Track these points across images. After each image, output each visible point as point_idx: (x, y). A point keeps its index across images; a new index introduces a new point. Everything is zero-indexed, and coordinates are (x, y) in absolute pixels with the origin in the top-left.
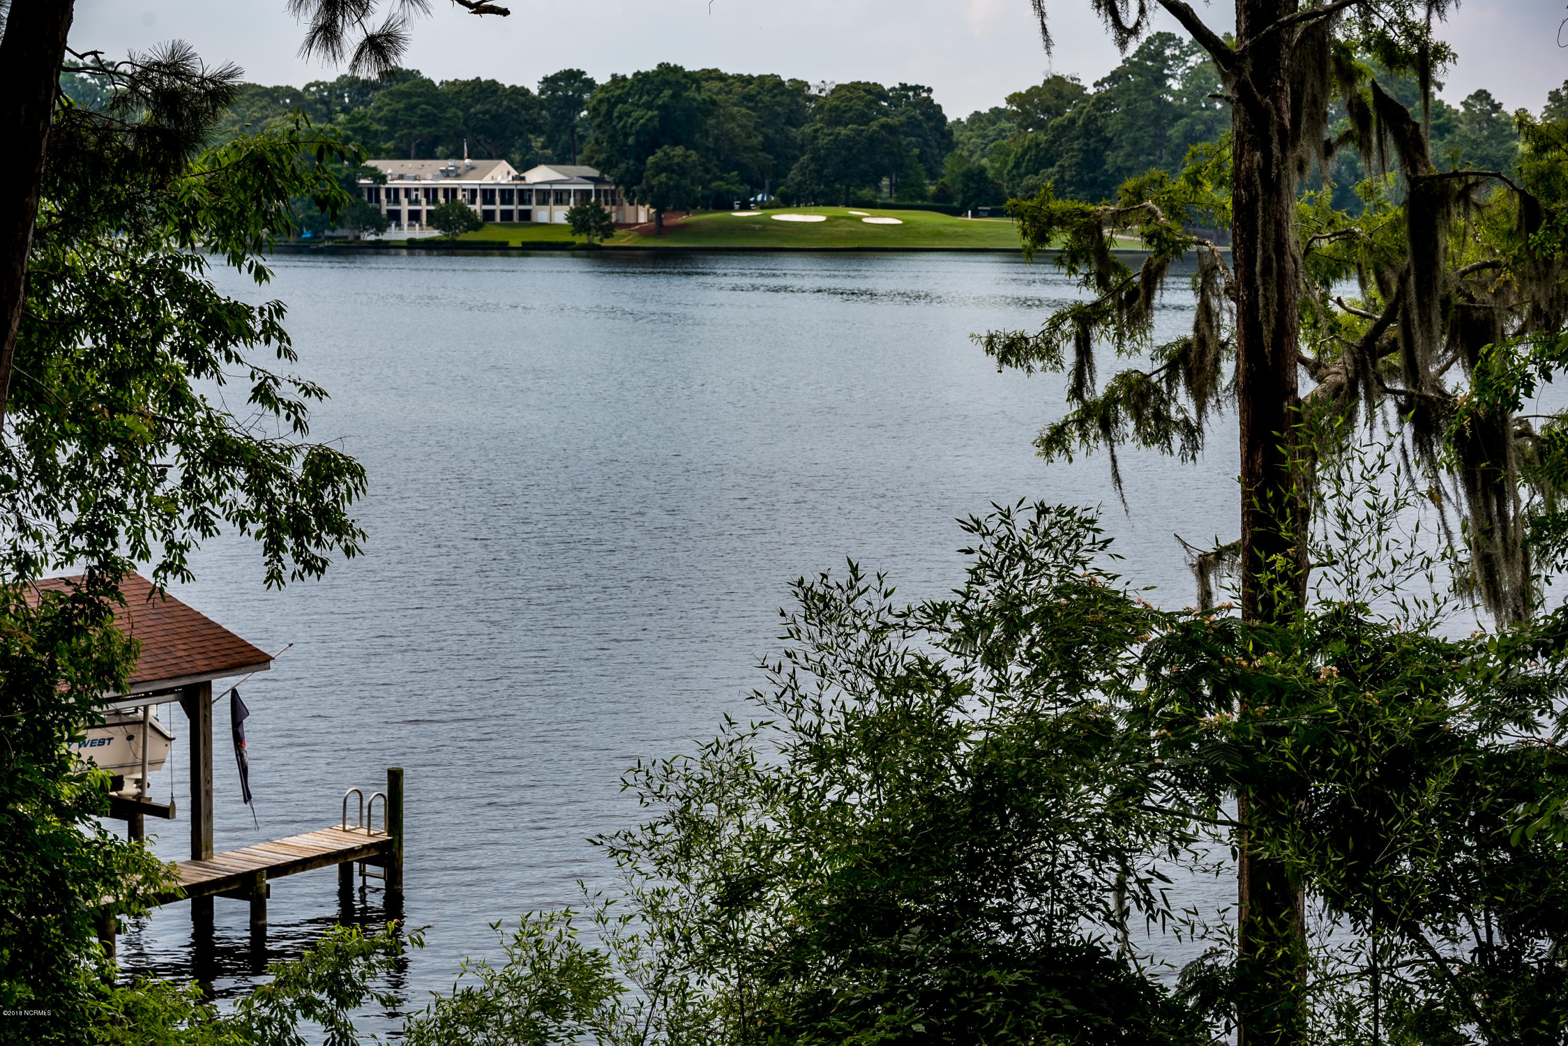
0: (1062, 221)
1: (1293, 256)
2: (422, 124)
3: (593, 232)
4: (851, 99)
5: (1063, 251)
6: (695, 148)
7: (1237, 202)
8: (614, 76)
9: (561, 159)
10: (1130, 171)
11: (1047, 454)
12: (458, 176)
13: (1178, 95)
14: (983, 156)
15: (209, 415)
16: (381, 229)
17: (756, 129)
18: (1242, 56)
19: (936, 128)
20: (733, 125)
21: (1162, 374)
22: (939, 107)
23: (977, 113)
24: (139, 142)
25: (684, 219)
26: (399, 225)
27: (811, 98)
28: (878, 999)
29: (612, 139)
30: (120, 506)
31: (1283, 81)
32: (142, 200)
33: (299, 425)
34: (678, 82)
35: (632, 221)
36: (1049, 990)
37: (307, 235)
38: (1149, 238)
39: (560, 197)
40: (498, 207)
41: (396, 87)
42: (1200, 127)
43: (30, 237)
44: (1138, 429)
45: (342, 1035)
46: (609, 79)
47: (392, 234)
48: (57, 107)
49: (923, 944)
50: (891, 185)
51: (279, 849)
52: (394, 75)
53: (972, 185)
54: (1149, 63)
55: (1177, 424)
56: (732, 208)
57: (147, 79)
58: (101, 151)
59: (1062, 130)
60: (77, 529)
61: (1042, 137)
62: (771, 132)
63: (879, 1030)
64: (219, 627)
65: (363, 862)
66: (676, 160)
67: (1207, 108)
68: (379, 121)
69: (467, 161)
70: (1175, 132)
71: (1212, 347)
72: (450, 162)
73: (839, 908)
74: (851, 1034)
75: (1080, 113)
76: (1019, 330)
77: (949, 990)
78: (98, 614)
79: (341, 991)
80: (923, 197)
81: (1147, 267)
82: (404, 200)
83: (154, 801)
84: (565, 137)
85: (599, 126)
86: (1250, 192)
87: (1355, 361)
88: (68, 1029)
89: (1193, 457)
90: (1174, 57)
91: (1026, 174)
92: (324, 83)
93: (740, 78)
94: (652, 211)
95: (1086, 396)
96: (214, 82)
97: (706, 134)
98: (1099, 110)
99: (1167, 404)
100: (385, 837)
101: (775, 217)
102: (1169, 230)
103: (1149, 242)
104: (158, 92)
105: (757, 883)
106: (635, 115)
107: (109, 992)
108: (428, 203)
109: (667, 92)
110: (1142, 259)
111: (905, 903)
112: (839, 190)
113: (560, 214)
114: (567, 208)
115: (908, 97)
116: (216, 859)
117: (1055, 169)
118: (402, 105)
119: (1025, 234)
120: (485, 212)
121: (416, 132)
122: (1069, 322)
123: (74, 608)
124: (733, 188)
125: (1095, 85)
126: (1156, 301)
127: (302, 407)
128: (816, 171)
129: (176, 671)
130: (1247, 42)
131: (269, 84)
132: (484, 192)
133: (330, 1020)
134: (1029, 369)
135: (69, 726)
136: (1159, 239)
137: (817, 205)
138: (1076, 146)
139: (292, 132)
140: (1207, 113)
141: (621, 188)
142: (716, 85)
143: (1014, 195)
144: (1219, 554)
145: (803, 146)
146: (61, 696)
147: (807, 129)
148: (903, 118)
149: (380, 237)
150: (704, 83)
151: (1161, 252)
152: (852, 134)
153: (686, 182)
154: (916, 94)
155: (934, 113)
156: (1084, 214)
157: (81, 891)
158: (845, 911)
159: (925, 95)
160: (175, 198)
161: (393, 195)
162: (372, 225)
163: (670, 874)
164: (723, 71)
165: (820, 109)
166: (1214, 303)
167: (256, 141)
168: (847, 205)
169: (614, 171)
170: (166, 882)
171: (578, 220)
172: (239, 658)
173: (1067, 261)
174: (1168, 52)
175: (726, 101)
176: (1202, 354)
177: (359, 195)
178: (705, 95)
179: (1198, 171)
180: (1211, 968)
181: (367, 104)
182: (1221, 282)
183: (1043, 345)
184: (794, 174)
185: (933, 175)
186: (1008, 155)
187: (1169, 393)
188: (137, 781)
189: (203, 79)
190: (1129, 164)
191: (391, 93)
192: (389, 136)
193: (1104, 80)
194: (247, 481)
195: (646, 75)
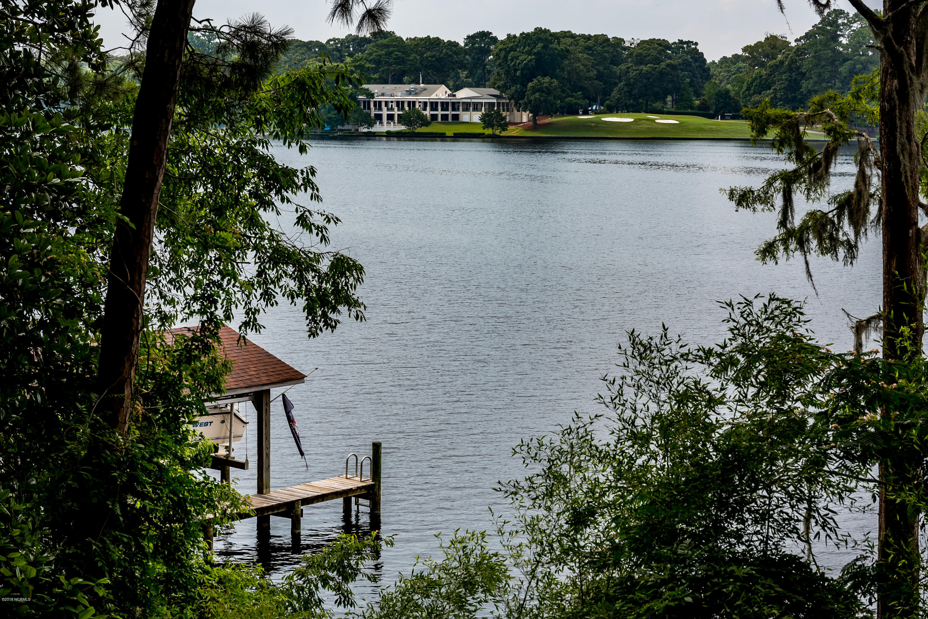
0: (775, 121)
1: (916, 143)
2: (396, 63)
3: (496, 127)
4: (649, 49)
5: (774, 140)
6: (556, 78)
7: (882, 110)
8: (509, 35)
9: (477, 84)
10: (816, 92)
11: (763, 259)
12: (416, 94)
13: (845, 47)
14: (728, 83)
15: (271, 233)
16: (371, 125)
17: (592, 66)
18: (887, 22)
19: (700, 67)
20: (579, 64)
21: (835, 212)
22: (702, 53)
23: (725, 58)
24: (233, 72)
25: (549, 120)
26: (381, 123)
27: (625, 49)
28: (664, 582)
29: (507, 72)
30: (220, 286)
31: (912, 38)
32: (234, 106)
33: (324, 239)
34: (546, 39)
35: (519, 121)
36: (766, 579)
37: (327, 128)
38: (829, 132)
39: (476, 107)
40: (440, 112)
41: (380, 41)
42: (859, 66)
43: (170, 127)
44: (819, 245)
45: (345, 597)
46: (506, 37)
47: (377, 128)
48: (186, 52)
49: (691, 550)
50: (673, 100)
51: (308, 488)
52: (380, 34)
53: (721, 100)
54: (828, 28)
55: (842, 243)
56: (578, 114)
57: (238, 36)
58: (211, 77)
59: (776, 67)
60: (195, 298)
61: (764, 72)
62: (601, 68)
63: (665, 600)
64: (275, 358)
65: (357, 497)
66: (545, 85)
67: (863, 55)
68: (370, 62)
69: (422, 85)
70: (844, 69)
71: (866, 197)
72: (412, 86)
73: (641, 528)
74: (648, 602)
75: (787, 57)
76: (749, 186)
77: (707, 578)
78: (207, 348)
79: (344, 572)
80: (692, 108)
81: (827, 149)
82: (384, 108)
83: (236, 459)
84: (479, 71)
85: (500, 65)
86: (890, 104)
88: (186, 589)
89: (851, 263)
90: (844, 24)
91: (754, 94)
92: (338, 39)
93: (583, 36)
94: (530, 115)
95: (789, 226)
96: (277, 37)
97: (563, 69)
98: (798, 56)
99: (837, 230)
100: (370, 482)
101: (603, 119)
102: (841, 126)
103: (829, 134)
104: (244, 42)
105: (591, 512)
106: (521, 58)
107: (210, 569)
108: (398, 110)
109: (540, 45)
110: (823, 145)
111: (680, 526)
112: (641, 103)
113: (476, 117)
114: (480, 113)
115: (683, 48)
116: (272, 494)
117: (771, 91)
118: (383, 52)
119: (753, 129)
120: (432, 115)
121: (392, 68)
122: (779, 181)
123: (192, 345)
124: (578, 102)
125: (796, 41)
126: (832, 170)
127: (326, 228)
128: (628, 92)
129: (249, 383)
130: (890, 14)
131: (306, 40)
132: (432, 103)
133: (338, 589)
134: (754, 209)
135: (188, 413)
136: (834, 132)
137: (628, 112)
138: (784, 77)
139: (321, 67)
140: (864, 58)
141: (512, 101)
142: (569, 40)
143: (745, 106)
144: (869, 321)
145: (620, 77)
146: (185, 396)
147: (623, 67)
148: (680, 61)
149: (370, 130)
150: (562, 40)
151: (836, 139)
152: (650, 70)
153: (551, 98)
154: (688, 46)
155: (699, 57)
156: (788, 117)
157: (195, 510)
158: (645, 529)
159: (693, 46)
160: (252, 105)
161: (378, 105)
162: (366, 123)
163: (540, 507)
164: (573, 32)
165: (631, 55)
166: (868, 172)
167: (300, 72)
168: (646, 112)
169: (508, 92)
170: (243, 506)
171: (487, 121)
172: (286, 376)
173: (777, 145)
174: (840, 21)
175: (575, 50)
176: (859, 201)
177: (359, 105)
178: (562, 47)
179: (859, 91)
180: (860, 566)
181: (363, 52)
182: (872, 158)
183: (762, 195)
184: (615, 94)
185: (698, 95)
186: (743, 83)
187: (839, 223)
188: (226, 447)
189: (271, 36)
190: (816, 88)
191: (377, 45)
192: (375, 71)
193: (801, 38)
194: (294, 273)
195: (528, 34)
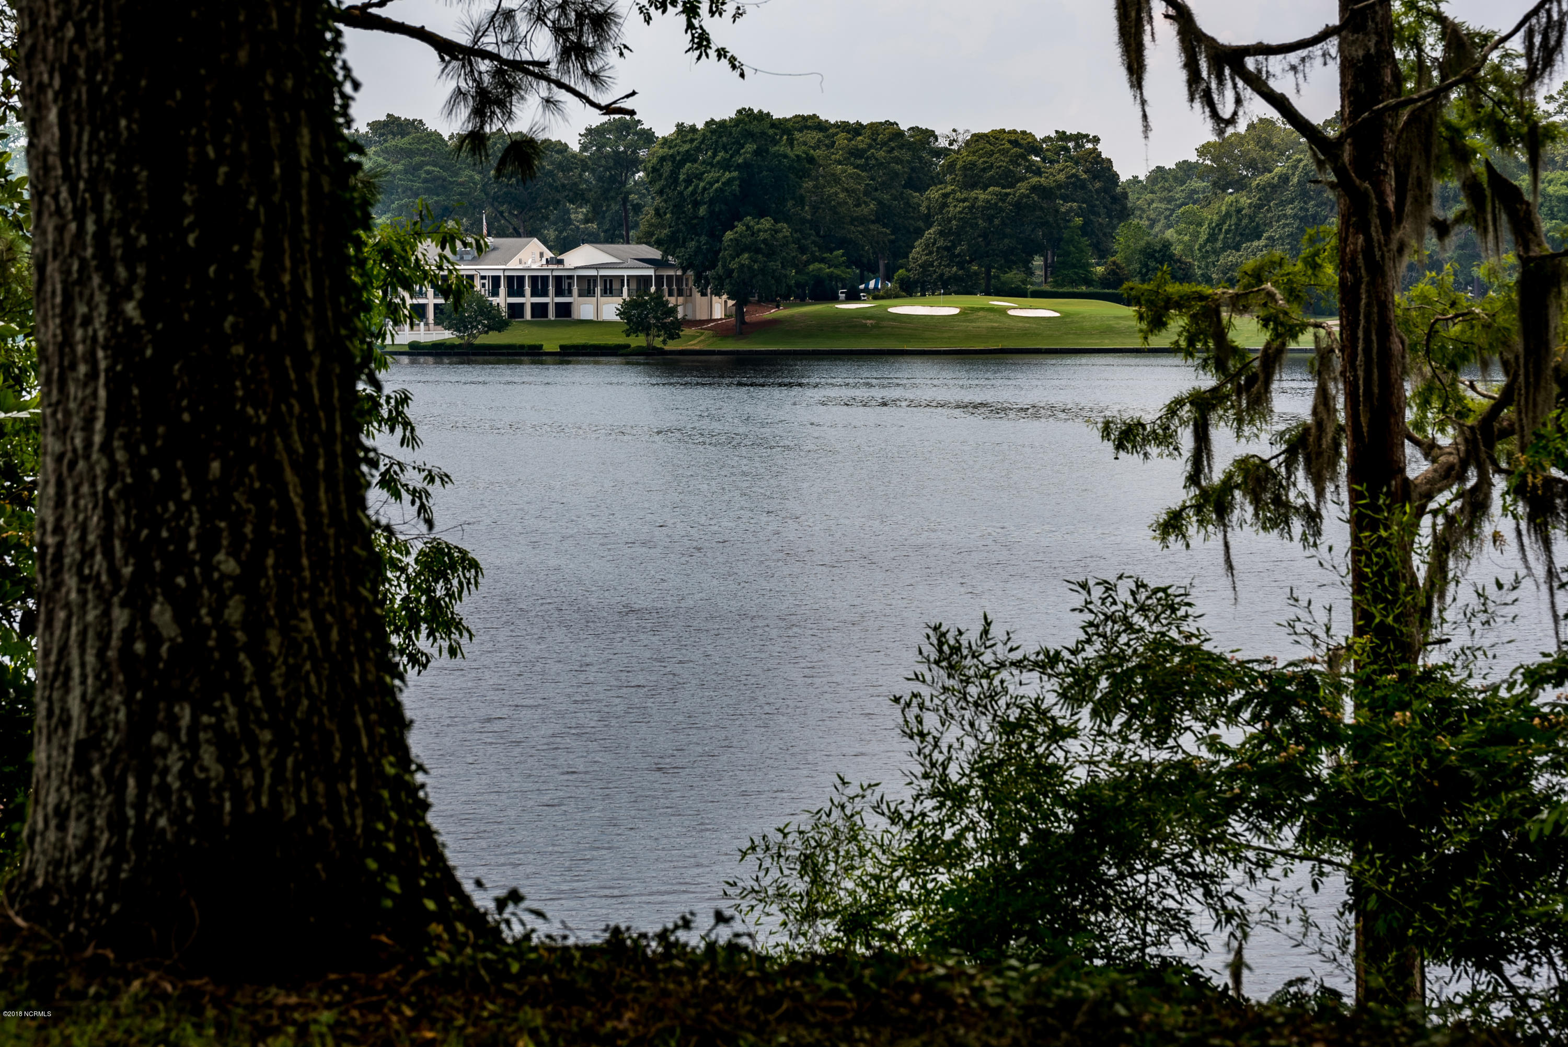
0: (1179, 304)
2: (428, 191)
3: (654, 331)
4: (992, 153)
5: (1178, 339)
6: (787, 219)
7: (1342, 281)
8: (680, 126)
9: (611, 235)
11: (1163, 539)
12: (475, 260)
14: (1169, 226)
17: (866, 193)
18: (1339, 141)
19: (1105, 190)
20: (836, 189)
21: (1281, 458)
22: (1109, 161)
23: (1160, 169)
25: (772, 313)
26: (398, 324)
27: (939, 153)
29: (678, 208)
31: (1387, 165)
33: (423, 510)
34: (763, 133)
35: (705, 317)
38: (1266, 322)
39: (610, 286)
40: (528, 300)
41: (391, 142)
44: (1256, 515)
46: (673, 129)
50: (1046, 266)
52: (390, 126)
53: (1153, 264)
55: (1297, 510)
56: (835, 299)
59: (1271, 190)
61: (1245, 201)
62: (886, 197)
66: (762, 236)
71: (1330, 432)
80: (1088, 282)
81: (1265, 351)
84: (615, 207)
85: (660, 192)
86: (1353, 274)
87: (1466, 440)
89: (1315, 543)
91: (1224, 249)
93: (844, 126)
94: (731, 303)
95: (1203, 483)
97: (801, 201)
99: (1287, 489)
101: (891, 310)
102: (1286, 313)
103: (1266, 326)
106: (708, 177)
108: (436, 296)
109: (750, 147)
112: (976, 273)
113: (610, 309)
114: (618, 301)
115: (1067, 150)
118: (400, 167)
120: (511, 306)
122: (1187, 407)
124: (837, 272)
127: (427, 493)
128: (947, 249)
130: (1348, 125)
132: (510, 279)
134: (1146, 455)
136: (1276, 323)
137: (947, 293)
141: (690, 273)
142: (813, 136)
145: (928, 216)
147: (934, 193)
148: (1061, 178)
150: (797, 135)
151: (1277, 336)
152: (994, 199)
153: (775, 265)
154: (1078, 146)
155: (1102, 169)
156: (1202, 297)
159: (1089, 146)
164: (823, 117)
165: (951, 167)
166: (1331, 386)
168: (988, 293)
169: (681, 251)
171: (634, 316)
173: (1185, 345)
175: (827, 157)
176: (1320, 437)
178: (799, 150)
179: (1317, 254)
180: (1295, 995)
182: (1337, 365)
183: (1160, 431)
184: (917, 252)
185: (1103, 253)
186: (1200, 225)
187: (1289, 478)
191: (386, 151)
195: (723, 124)
